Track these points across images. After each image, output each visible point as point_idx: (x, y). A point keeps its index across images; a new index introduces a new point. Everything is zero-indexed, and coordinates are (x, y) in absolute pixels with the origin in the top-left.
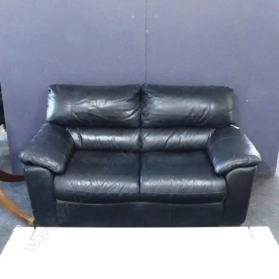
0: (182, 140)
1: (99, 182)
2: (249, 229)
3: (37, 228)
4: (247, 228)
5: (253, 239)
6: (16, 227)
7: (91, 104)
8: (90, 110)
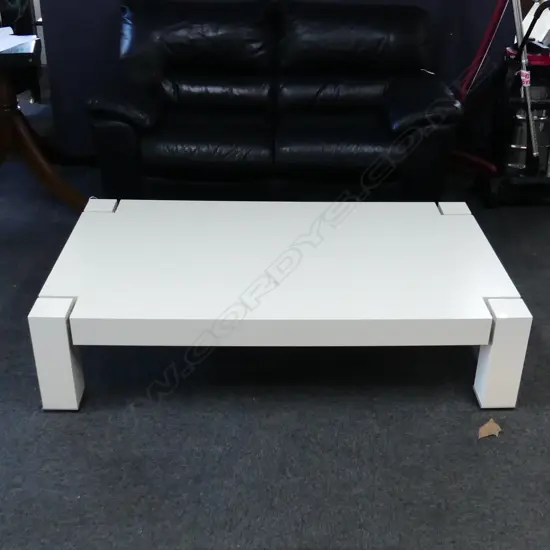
0: (341, 94)
1: (211, 147)
2: (437, 204)
3: (122, 201)
4: (434, 203)
5: (442, 213)
6: (90, 200)
7: (194, 31)
8: (192, 41)
